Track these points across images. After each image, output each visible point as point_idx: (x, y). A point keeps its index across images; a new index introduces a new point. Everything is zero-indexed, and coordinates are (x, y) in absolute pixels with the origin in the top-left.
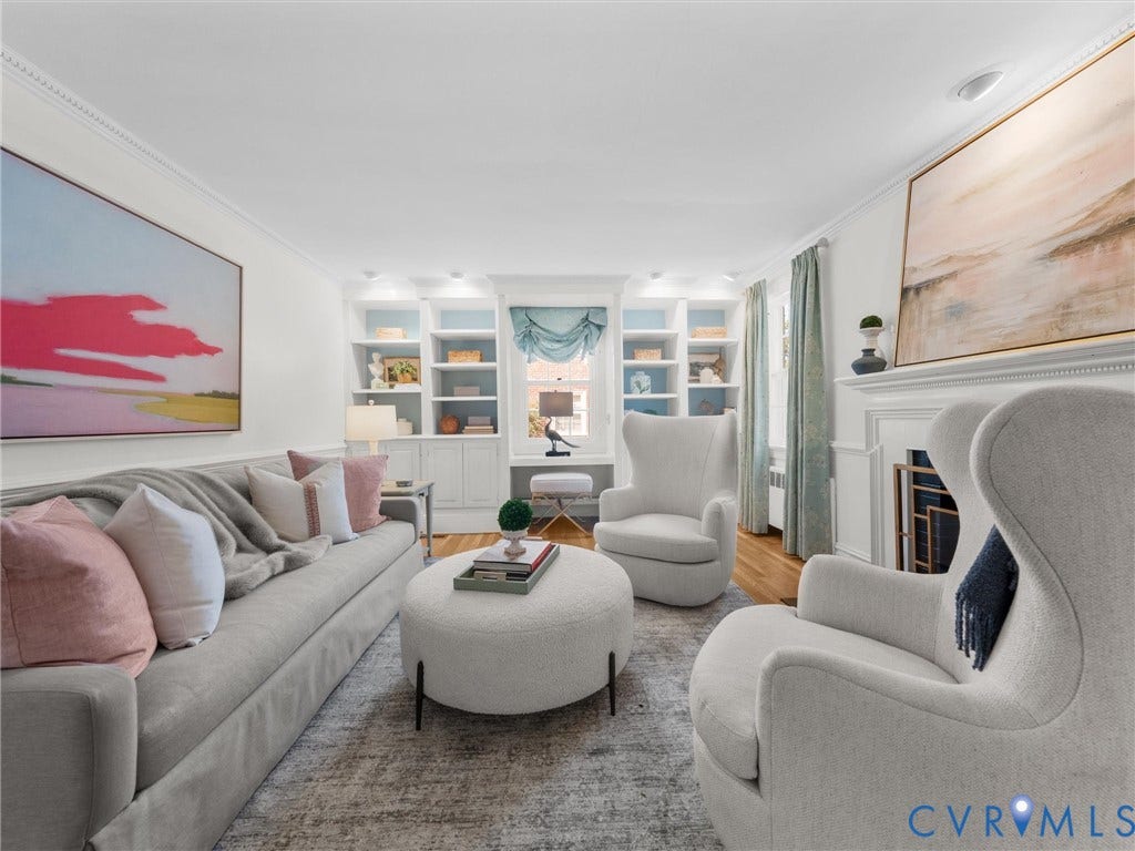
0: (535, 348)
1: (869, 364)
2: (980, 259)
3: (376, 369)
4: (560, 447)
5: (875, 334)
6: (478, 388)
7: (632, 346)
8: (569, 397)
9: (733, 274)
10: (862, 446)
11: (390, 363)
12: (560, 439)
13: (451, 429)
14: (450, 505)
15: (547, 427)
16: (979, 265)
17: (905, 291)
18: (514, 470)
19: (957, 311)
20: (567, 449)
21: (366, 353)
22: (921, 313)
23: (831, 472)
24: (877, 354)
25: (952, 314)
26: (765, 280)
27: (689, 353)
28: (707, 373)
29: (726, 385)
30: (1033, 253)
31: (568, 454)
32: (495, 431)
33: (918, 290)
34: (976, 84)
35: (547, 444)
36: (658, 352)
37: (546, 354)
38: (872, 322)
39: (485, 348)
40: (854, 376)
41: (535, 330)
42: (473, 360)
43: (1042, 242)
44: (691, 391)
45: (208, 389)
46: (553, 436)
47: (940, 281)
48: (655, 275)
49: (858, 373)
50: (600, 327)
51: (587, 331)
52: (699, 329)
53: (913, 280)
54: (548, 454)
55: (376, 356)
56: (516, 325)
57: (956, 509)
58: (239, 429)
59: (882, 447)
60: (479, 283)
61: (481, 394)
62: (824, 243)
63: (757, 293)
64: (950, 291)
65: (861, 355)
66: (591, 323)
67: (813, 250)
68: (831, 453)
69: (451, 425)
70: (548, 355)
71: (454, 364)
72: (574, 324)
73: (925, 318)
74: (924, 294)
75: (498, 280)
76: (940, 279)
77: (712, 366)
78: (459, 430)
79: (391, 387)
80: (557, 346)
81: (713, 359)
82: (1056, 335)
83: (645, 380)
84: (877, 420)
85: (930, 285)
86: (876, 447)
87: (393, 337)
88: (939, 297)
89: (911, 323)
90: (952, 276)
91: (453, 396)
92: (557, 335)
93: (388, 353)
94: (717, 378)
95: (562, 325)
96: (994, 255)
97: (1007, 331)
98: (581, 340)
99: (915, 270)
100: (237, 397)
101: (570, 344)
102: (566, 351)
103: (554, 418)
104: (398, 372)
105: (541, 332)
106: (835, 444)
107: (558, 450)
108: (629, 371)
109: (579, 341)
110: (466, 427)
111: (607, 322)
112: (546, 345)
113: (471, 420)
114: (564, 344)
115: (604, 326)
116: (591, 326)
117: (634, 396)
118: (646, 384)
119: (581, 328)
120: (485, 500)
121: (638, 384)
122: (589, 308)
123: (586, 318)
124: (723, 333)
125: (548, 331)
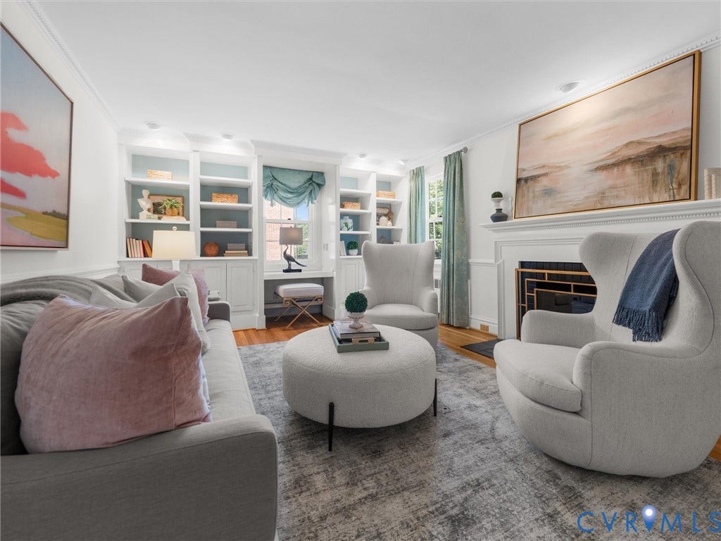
0: (275, 196)
1: (499, 217)
2: (560, 168)
3: (145, 203)
4: (294, 266)
5: (499, 201)
6: (236, 222)
7: (345, 199)
8: (299, 230)
9: (405, 161)
10: (492, 261)
11: (158, 199)
12: (293, 260)
13: (214, 252)
15: (285, 252)
16: (559, 171)
17: (518, 181)
18: (266, 282)
19: (548, 192)
20: (299, 267)
21: (135, 190)
22: (528, 192)
23: (468, 276)
24: (503, 211)
25: (546, 193)
26: (423, 167)
27: (377, 207)
28: (384, 219)
29: (393, 227)
30: (586, 168)
31: (300, 271)
32: (250, 254)
33: (526, 180)
34: (570, 86)
35: (285, 264)
36: (358, 205)
37: (283, 200)
38: (497, 195)
39: (242, 193)
40: (491, 222)
41: (275, 183)
42: (233, 201)
43: (591, 163)
44: (378, 230)
45: (50, 211)
46: (289, 259)
47: (539, 177)
48: (363, 156)
49: (494, 222)
50: (320, 186)
51: (311, 188)
52: (381, 192)
53: (524, 175)
54: (285, 271)
55: (145, 193)
56: (265, 178)
57: (594, 283)
58: (66, 247)
59: (504, 261)
60: (243, 145)
61: (238, 228)
62: (466, 150)
63: (418, 174)
64: (544, 182)
65: (495, 211)
66: (314, 182)
67: (459, 153)
68: (468, 265)
69: (214, 250)
70: (284, 201)
71: (218, 203)
72: (303, 181)
73: (531, 195)
74: (530, 182)
75: (258, 144)
76: (539, 176)
77: (385, 215)
78: (220, 254)
79: (159, 218)
80: (289, 195)
81: (386, 211)
82: (599, 206)
83: (350, 222)
84: (501, 246)
85: (534, 178)
86: (501, 261)
87: (163, 178)
88: (538, 185)
89: (523, 197)
90: (545, 175)
91: (215, 227)
92: (289, 188)
93: (155, 191)
94: (390, 223)
95: (295, 182)
96: (567, 167)
97: (575, 203)
98: (307, 193)
99: (524, 170)
100: (66, 218)
101: (300, 196)
102: (297, 200)
103: (289, 246)
104: (168, 207)
105: (280, 185)
106: (470, 261)
107: (292, 268)
108: (343, 215)
109: (305, 194)
110: (226, 252)
111: (325, 182)
112: (282, 194)
113: (230, 246)
114: (295, 195)
115: (323, 185)
116: (314, 185)
117: (345, 232)
118: (350, 225)
119: (307, 185)
120: (244, 305)
121: (346, 224)
122: (312, 172)
123: (311, 179)
124: (393, 196)
125: (285, 185)
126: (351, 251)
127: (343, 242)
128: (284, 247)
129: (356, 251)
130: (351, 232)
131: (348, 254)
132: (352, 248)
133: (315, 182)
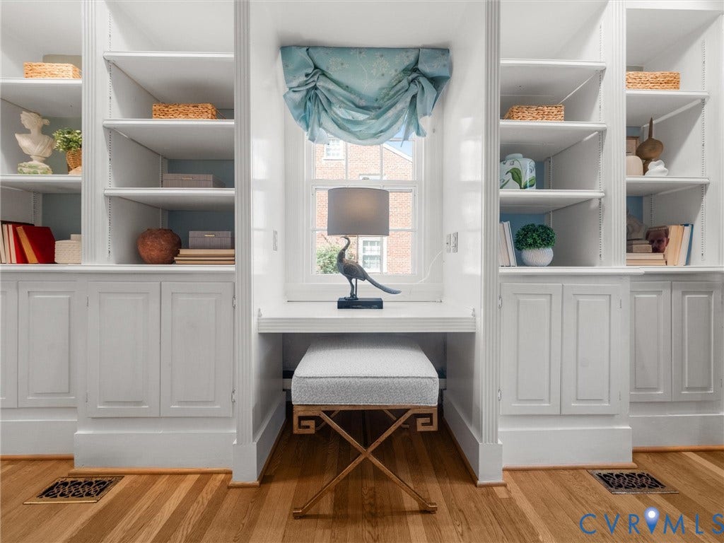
0: (325, 119)
4: (365, 291)
8: (381, 196)
12: (364, 276)
14: (130, 410)
15: (341, 255)
20: (376, 295)
31: (378, 304)
35: (341, 285)
36: (558, 112)
37: (342, 125)
41: (322, 83)
42: (200, 115)
46: (352, 271)
50: (438, 82)
51: (414, 89)
54: (343, 304)
56: (289, 72)
66: (422, 75)
69: (156, 246)
72: (392, 78)
78: (170, 258)
80: (360, 116)
83: (528, 169)
87: (54, 77)
92: (360, 96)
95: (370, 81)
98: (403, 103)
101: (384, 113)
102: (377, 125)
103: (352, 239)
105: (332, 86)
107: (361, 295)
108: (507, 151)
109: (399, 106)
110: (183, 252)
111: (451, 70)
112: (342, 113)
113: (194, 236)
114: (373, 113)
115: (446, 79)
116: (422, 80)
117: (513, 193)
118: (528, 174)
119: (405, 83)
120: (206, 402)
121: (516, 175)
122: (419, 49)
123: (414, 69)
124: (674, 82)
125: (347, 88)
126: (529, 254)
127: (507, 224)
128: (339, 242)
129: (547, 254)
130: (533, 193)
131: (521, 262)
132: (534, 245)
133: (424, 75)
